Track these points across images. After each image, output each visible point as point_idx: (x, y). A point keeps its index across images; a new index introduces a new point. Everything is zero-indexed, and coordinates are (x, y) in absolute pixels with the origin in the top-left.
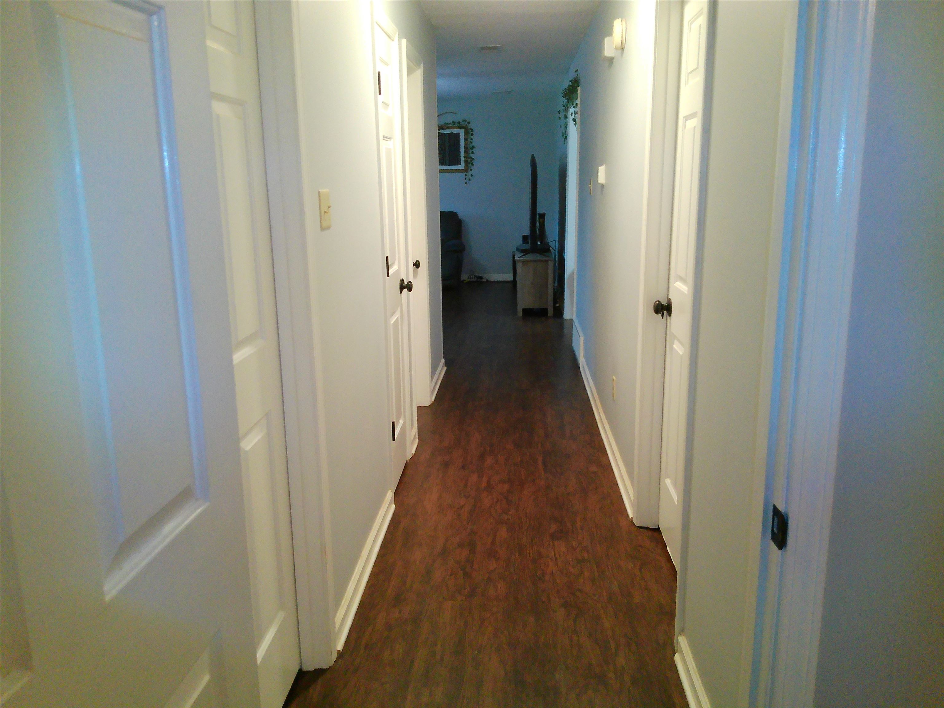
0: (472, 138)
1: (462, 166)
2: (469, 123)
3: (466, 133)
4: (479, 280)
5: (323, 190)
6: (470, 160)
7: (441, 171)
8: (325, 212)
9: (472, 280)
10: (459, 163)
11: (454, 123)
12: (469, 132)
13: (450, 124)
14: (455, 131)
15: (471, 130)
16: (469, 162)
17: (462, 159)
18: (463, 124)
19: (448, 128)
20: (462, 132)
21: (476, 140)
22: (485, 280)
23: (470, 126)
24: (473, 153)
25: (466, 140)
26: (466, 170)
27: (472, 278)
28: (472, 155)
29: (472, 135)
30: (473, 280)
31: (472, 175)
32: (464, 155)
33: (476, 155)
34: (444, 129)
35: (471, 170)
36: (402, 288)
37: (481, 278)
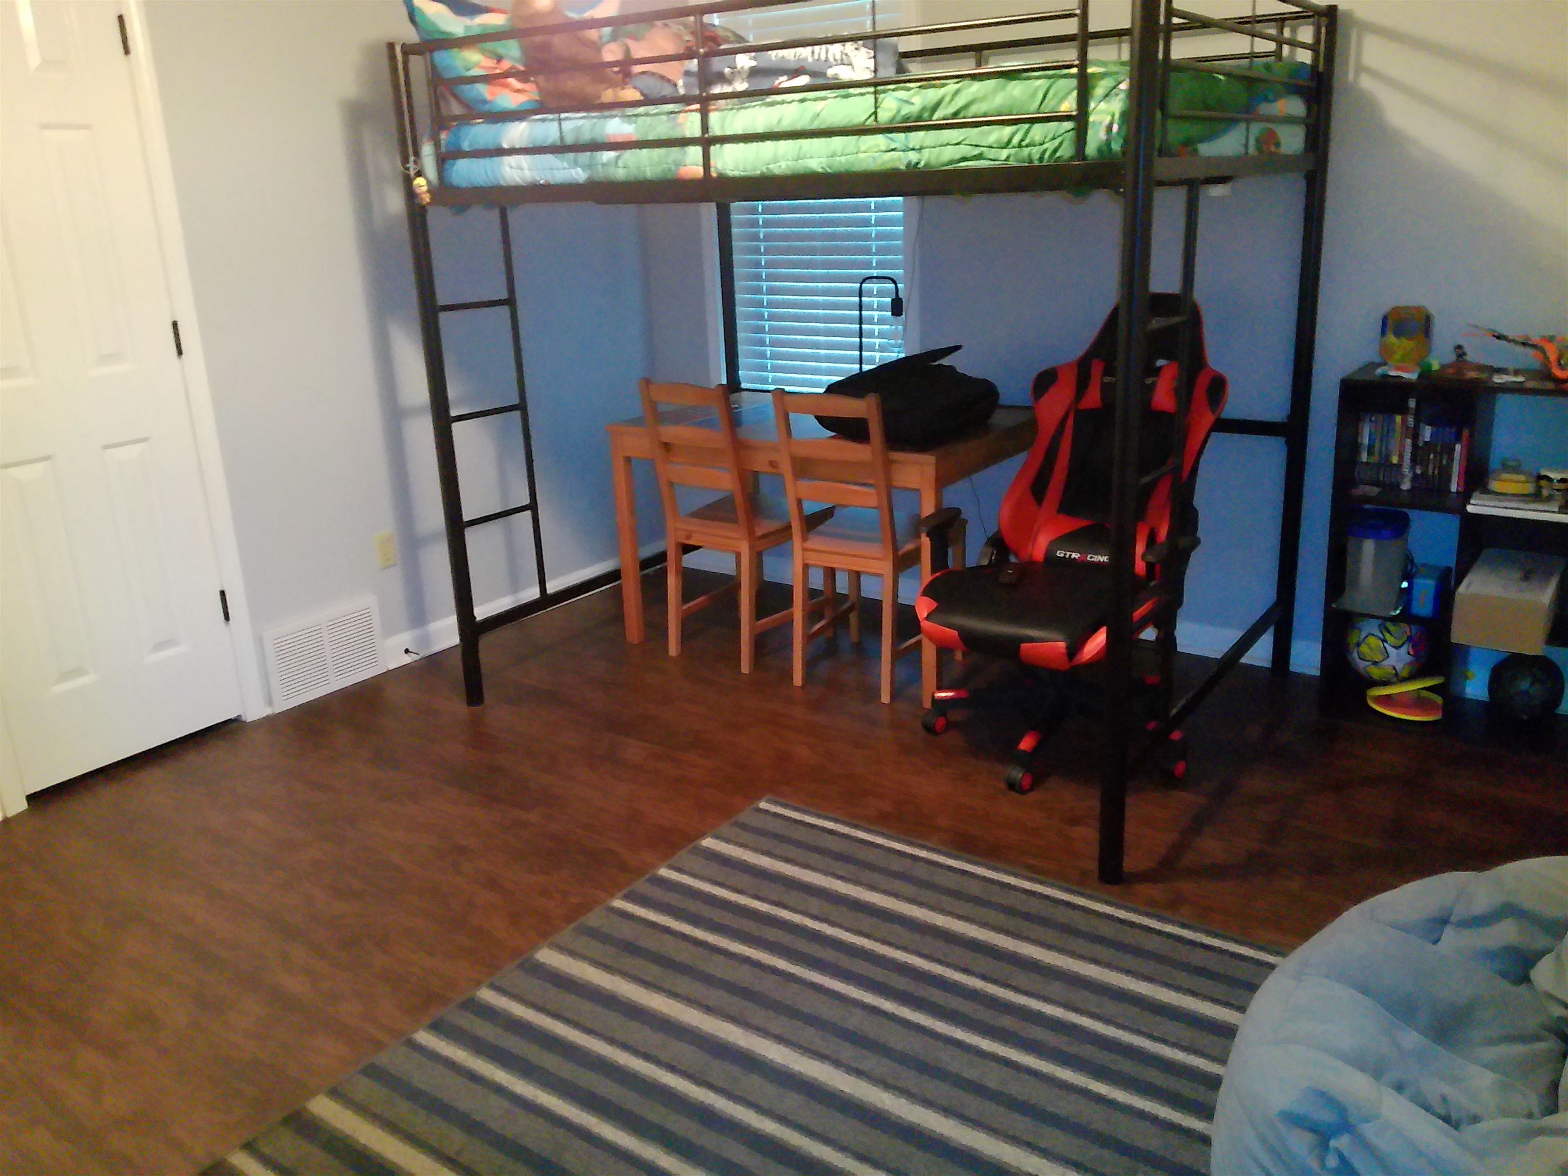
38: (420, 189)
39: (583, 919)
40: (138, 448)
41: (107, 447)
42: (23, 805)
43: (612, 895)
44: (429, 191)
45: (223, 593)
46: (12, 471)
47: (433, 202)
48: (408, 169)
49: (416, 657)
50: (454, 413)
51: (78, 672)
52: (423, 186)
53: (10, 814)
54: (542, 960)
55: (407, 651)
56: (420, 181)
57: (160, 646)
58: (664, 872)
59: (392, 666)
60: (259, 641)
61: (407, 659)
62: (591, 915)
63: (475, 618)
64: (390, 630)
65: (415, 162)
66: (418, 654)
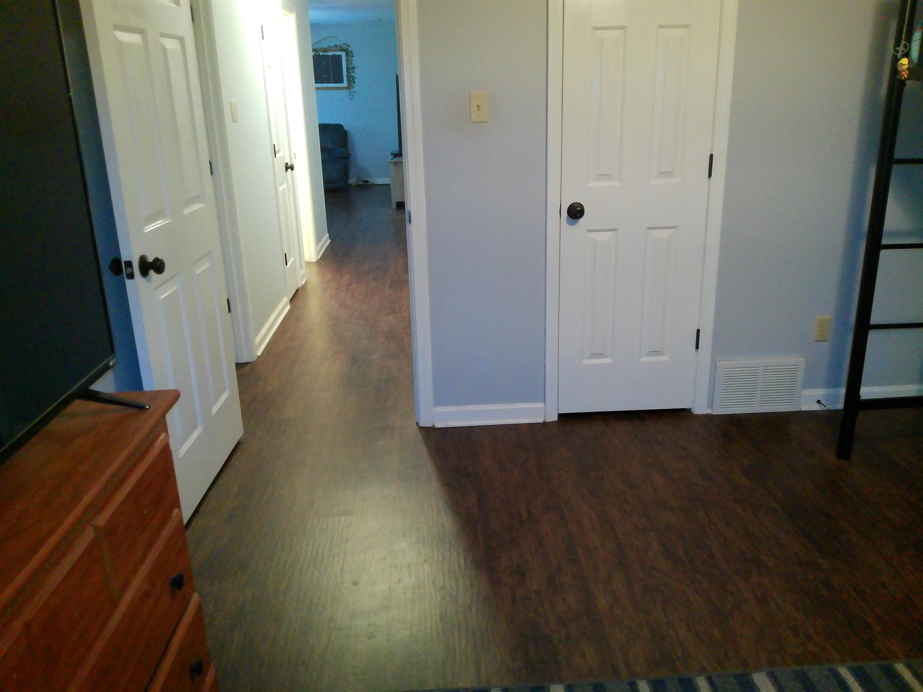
0: (352, 59)
1: (345, 84)
2: (349, 46)
3: (347, 55)
4: (365, 183)
5: (233, 100)
6: (352, 78)
7: (317, 89)
8: (234, 112)
9: (358, 184)
10: (342, 81)
11: (336, 46)
12: (349, 54)
13: (333, 47)
14: (338, 53)
15: (352, 52)
16: (351, 81)
17: (345, 78)
18: (344, 47)
19: (331, 51)
20: (343, 54)
21: (356, 61)
22: (371, 184)
23: (350, 49)
24: (353, 72)
25: (347, 61)
26: (348, 88)
27: (359, 182)
28: (352, 74)
29: (352, 56)
30: (361, 184)
31: (354, 91)
32: (346, 75)
33: (357, 74)
34: (327, 52)
35: (354, 87)
36: (287, 168)
37: (367, 182)
38: (901, 68)
39: (806, 668)
40: (669, 232)
41: (650, 228)
42: (556, 419)
43: (843, 661)
44: (908, 69)
45: (698, 331)
46: (594, 234)
47: (910, 77)
48: (897, 52)
49: (824, 408)
50: (884, 241)
51: (601, 355)
52: (904, 65)
53: (548, 420)
54: (755, 680)
55: (819, 402)
56: (905, 61)
57: (652, 353)
58: (901, 668)
59: (804, 408)
60: (714, 367)
61: (816, 407)
62: (816, 668)
63: (860, 397)
64: (808, 384)
65: (905, 46)
66: (825, 407)
